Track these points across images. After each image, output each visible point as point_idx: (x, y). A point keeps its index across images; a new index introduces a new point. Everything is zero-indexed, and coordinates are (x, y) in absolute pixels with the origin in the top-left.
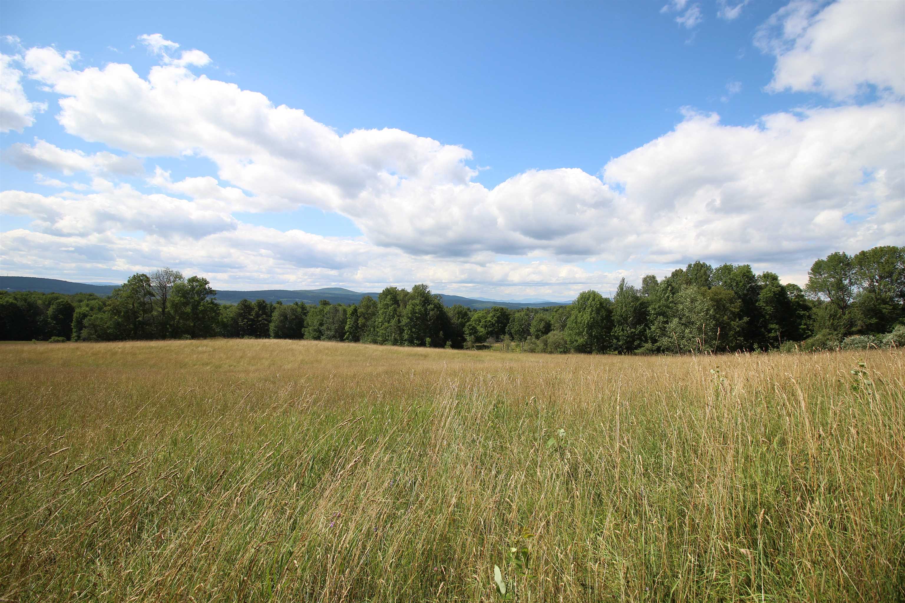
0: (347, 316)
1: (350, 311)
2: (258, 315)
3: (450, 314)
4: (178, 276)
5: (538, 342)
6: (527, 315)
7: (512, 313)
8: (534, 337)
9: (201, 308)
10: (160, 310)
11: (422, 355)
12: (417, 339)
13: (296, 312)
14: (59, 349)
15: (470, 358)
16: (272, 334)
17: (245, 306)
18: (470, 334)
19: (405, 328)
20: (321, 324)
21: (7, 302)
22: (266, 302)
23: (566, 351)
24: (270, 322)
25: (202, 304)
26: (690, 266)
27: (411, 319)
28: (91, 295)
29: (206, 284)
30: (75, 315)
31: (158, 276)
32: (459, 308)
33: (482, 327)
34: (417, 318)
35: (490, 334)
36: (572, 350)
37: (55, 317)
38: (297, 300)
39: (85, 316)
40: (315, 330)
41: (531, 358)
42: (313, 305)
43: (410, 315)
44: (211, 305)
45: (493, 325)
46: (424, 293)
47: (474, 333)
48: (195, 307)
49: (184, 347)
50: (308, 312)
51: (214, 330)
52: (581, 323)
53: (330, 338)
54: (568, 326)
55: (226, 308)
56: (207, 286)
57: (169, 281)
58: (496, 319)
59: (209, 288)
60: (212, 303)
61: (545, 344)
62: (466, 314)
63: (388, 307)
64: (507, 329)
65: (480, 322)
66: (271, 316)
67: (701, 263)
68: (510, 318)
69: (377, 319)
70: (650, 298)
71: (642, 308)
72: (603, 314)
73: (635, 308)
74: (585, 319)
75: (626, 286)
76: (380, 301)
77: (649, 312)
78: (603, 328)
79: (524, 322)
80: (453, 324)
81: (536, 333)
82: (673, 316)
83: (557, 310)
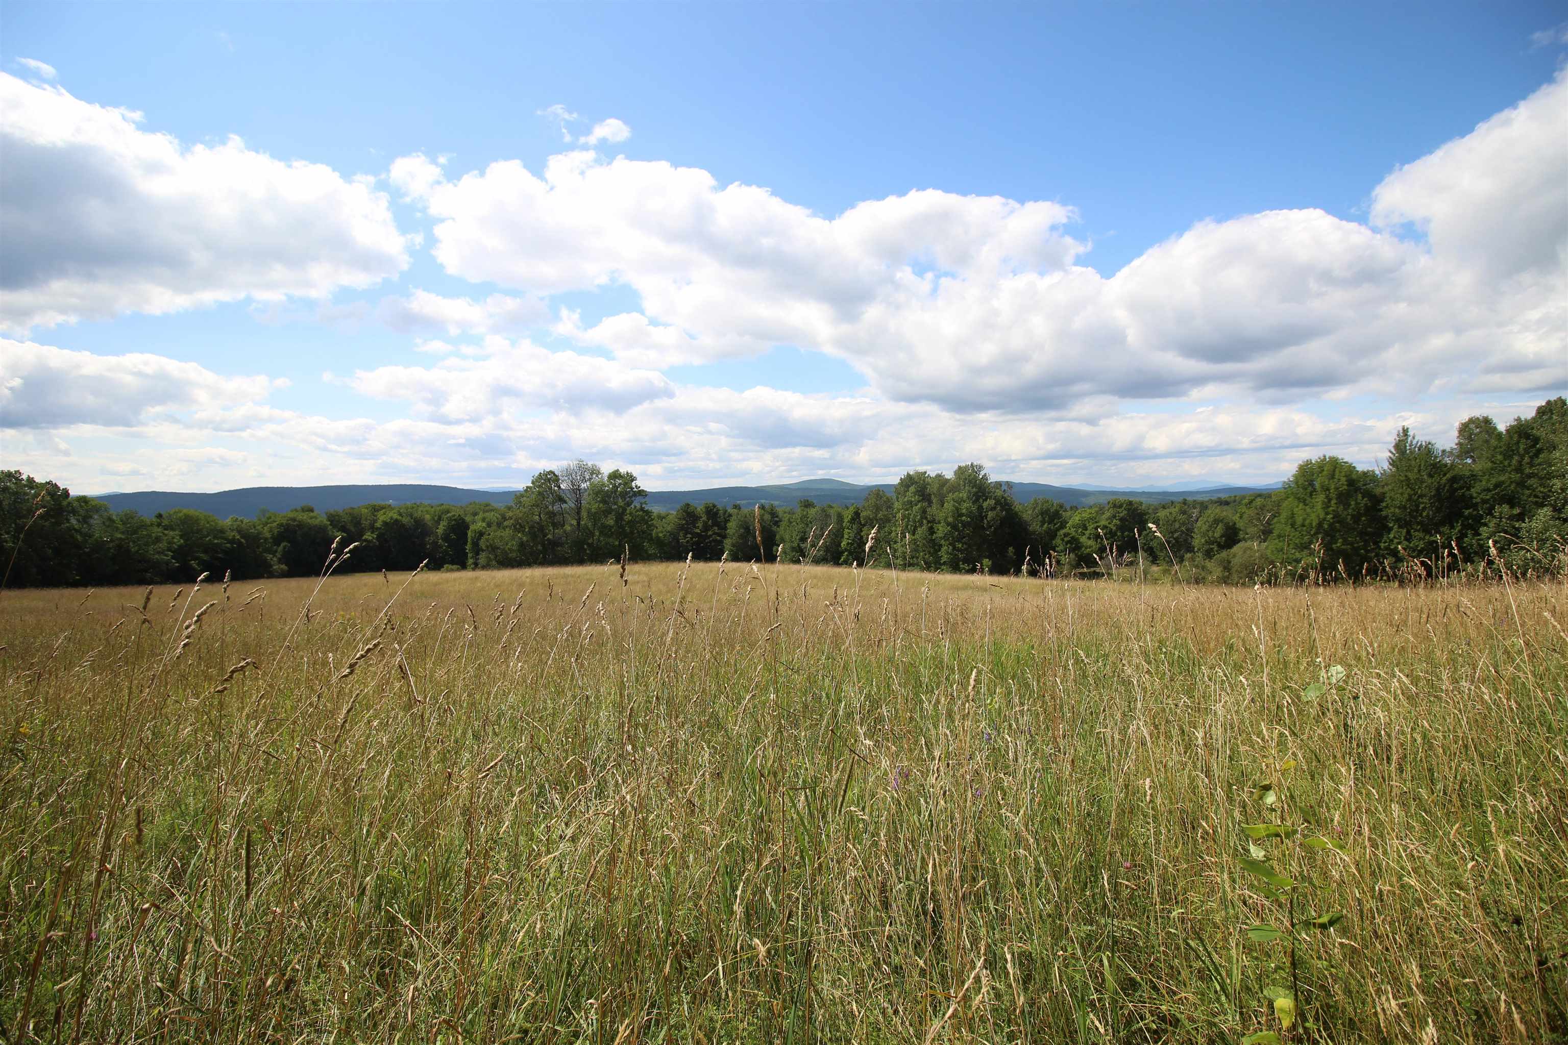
0: (844, 524)
1: (848, 515)
2: (706, 528)
3: (1027, 516)
4: (595, 472)
5: (1209, 564)
6: (1184, 513)
7: (1150, 511)
8: (1201, 555)
9: (627, 518)
10: (574, 522)
12: (966, 561)
13: (763, 519)
14: (455, 580)
16: (727, 555)
17: (688, 513)
18: (1068, 551)
19: (943, 542)
20: (803, 539)
21: (391, 518)
22: (718, 507)
24: (724, 537)
25: (628, 512)
27: (954, 527)
28: (487, 505)
29: (632, 480)
30: (469, 534)
31: (569, 473)
32: (1043, 505)
33: (1089, 538)
34: (966, 525)
37: (446, 538)
38: (763, 501)
39: (481, 534)
40: (793, 549)
42: (788, 509)
43: (950, 520)
44: (641, 513)
45: (1112, 533)
46: (976, 478)
47: (1074, 550)
48: (620, 517)
49: (609, 576)
50: (781, 521)
51: (646, 551)
52: (1303, 525)
53: (817, 561)
54: (1276, 533)
55: (661, 518)
56: (633, 484)
57: (584, 480)
58: (1118, 522)
59: (636, 487)
60: (642, 509)
61: (1225, 568)
62: (1056, 515)
63: (912, 507)
65: (1086, 529)
66: (725, 528)
69: (893, 529)
70: (1478, 467)
71: (1457, 489)
72: (1357, 504)
73: (1438, 490)
74: (1313, 516)
75: (1411, 442)
76: (897, 498)
77: (1472, 497)
78: (1362, 534)
79: (1177, 525)
80: (1034, 532)
81: (1206, 547)
82: (1536, 503)
83: (1251, 502)
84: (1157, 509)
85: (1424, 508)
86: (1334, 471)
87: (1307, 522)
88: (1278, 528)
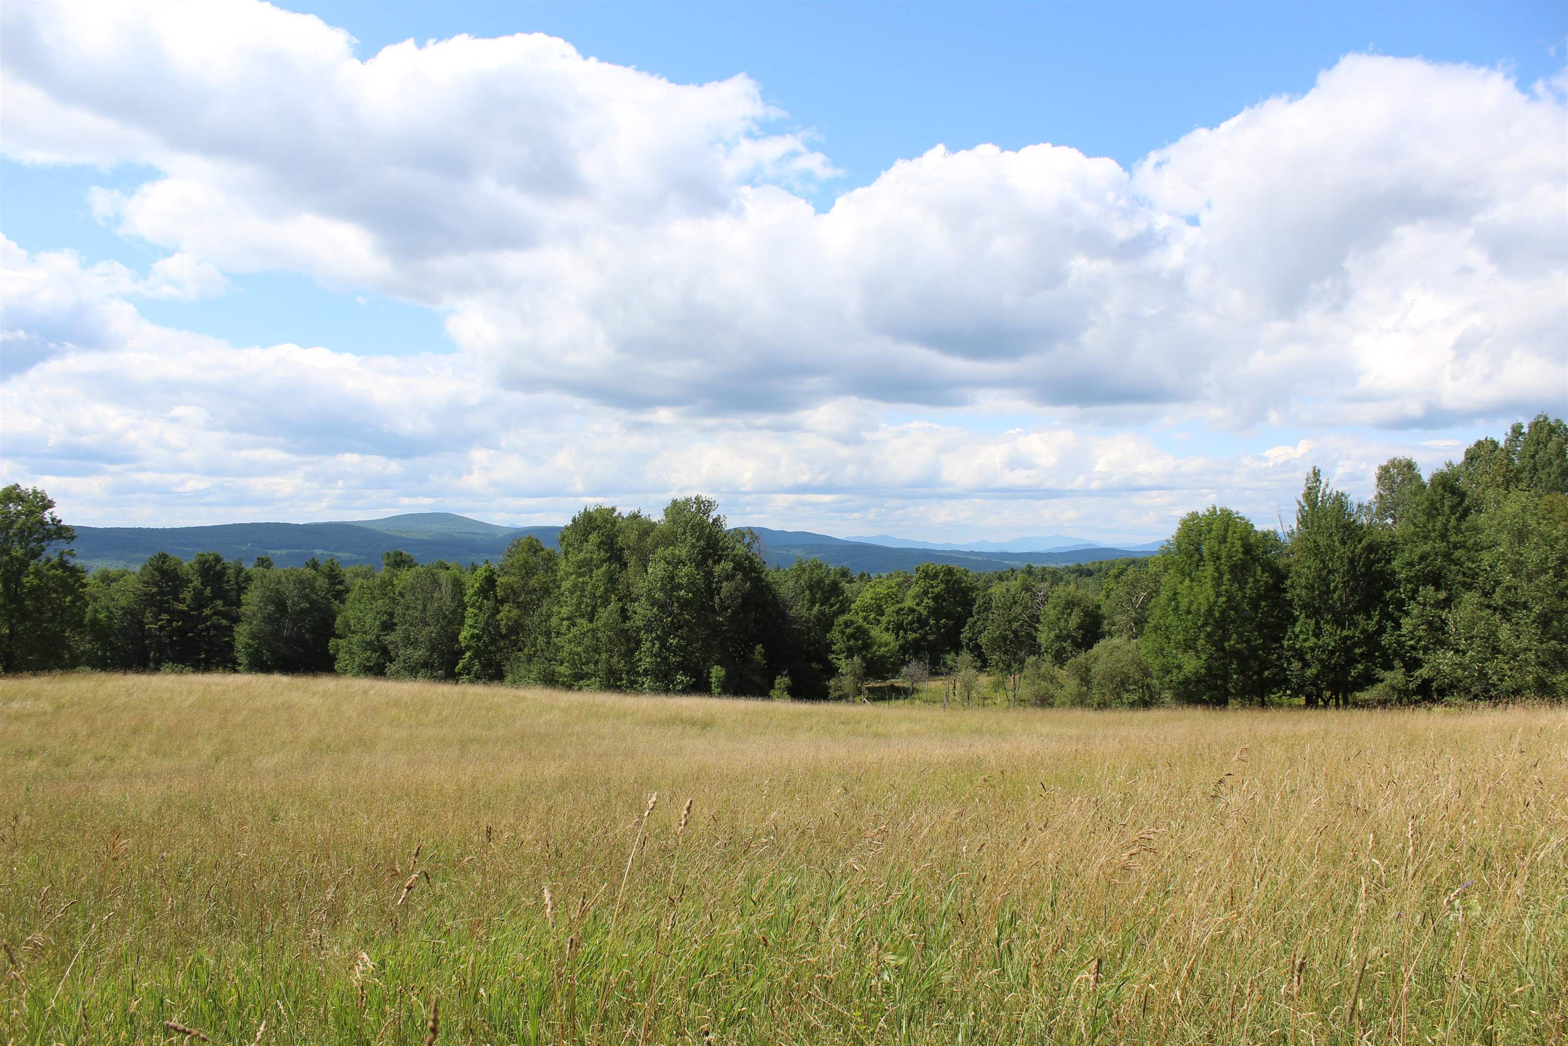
0: (466, 600)
1: (473, 584)
2: (200, 602)
3: (786, 589)
5: (1062, 674)
6: (1027, 588)
7: (980, 584)
8: (1049, 658)
9: (28, 580)
11: (693, 722)
12: (682, 667)
13: (313, 589)
15: (848, 728)
16: (242, 659)
17: (163, 573)
18: (850, 652)
19: (642, 635)
20: (388, 626)
22: (225, 561)
23: (1147, 702)
24: (236, 620)
25: (31, 568)
26: (1517, 430)
27: (664, 607)
29: (46, 507)
32: (812, 571)
33: (887, 629)
34: (685, 605)
35: (914, 650)
36: (1167, 696)
38: (318, 552)
40: (368, 646)
41: (1038, 725)
42: (362, 569)
43: (659, 595)
44: (59, 572)
45: (922, 622)
46: (702, 524)
47: (861, 649)
48: (14, 578)
50: (347, 591)
52: (1189, 612)
53: (413, 671)
54: (1152, 622)
55: (107, 579)
56: (47, 515)
58: (932, 603)
59: (53, 519)
60: (63, 565)
61: (1082, 679)
62: (835, 589)
63: (591, 571)
64: (965, 634)
65: (882, 615)
66: (239, 604)
67: (1551, 420)
68: (974, 600)
69: (555, 609)
70: (1397, 530)
71: (1373, 562)
72: (1256, 581)
73: (1351, 561)
74: (1201, 598)
75: (1324, 493)
76: (566, 553)
77: (1394, 573)
78: (1260, 627)
79: (1018, 609)
80: (795, 620)
81: (1056, 646)
82: (1464, 584)
83: (1121, 573)
84: (991, 581)
85: (1336, 588)
86: (1226, 531)
87: (1194, 607)
88: (1155, 617)
